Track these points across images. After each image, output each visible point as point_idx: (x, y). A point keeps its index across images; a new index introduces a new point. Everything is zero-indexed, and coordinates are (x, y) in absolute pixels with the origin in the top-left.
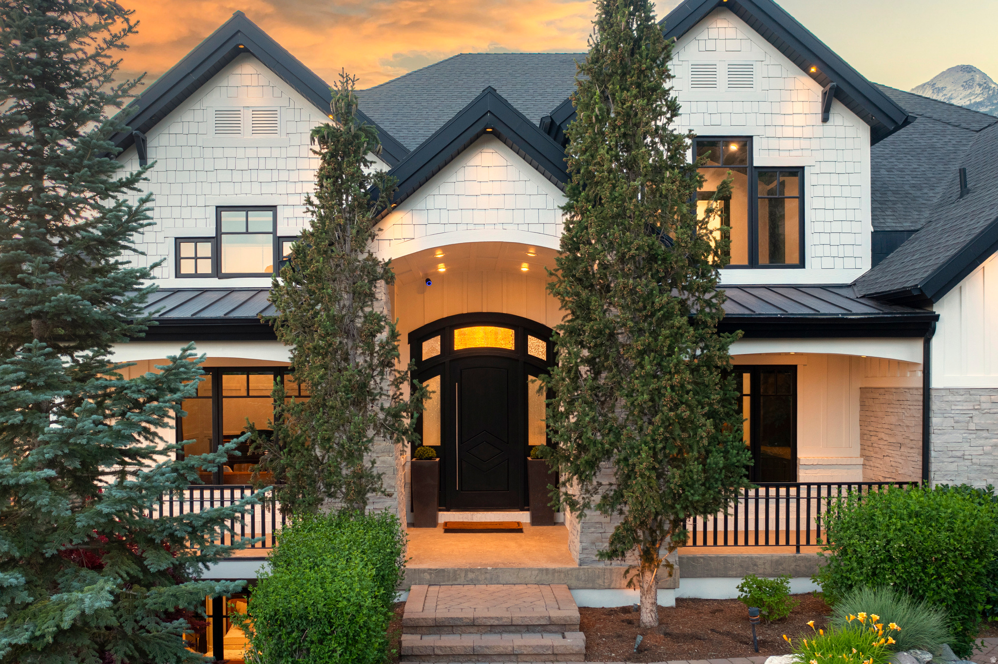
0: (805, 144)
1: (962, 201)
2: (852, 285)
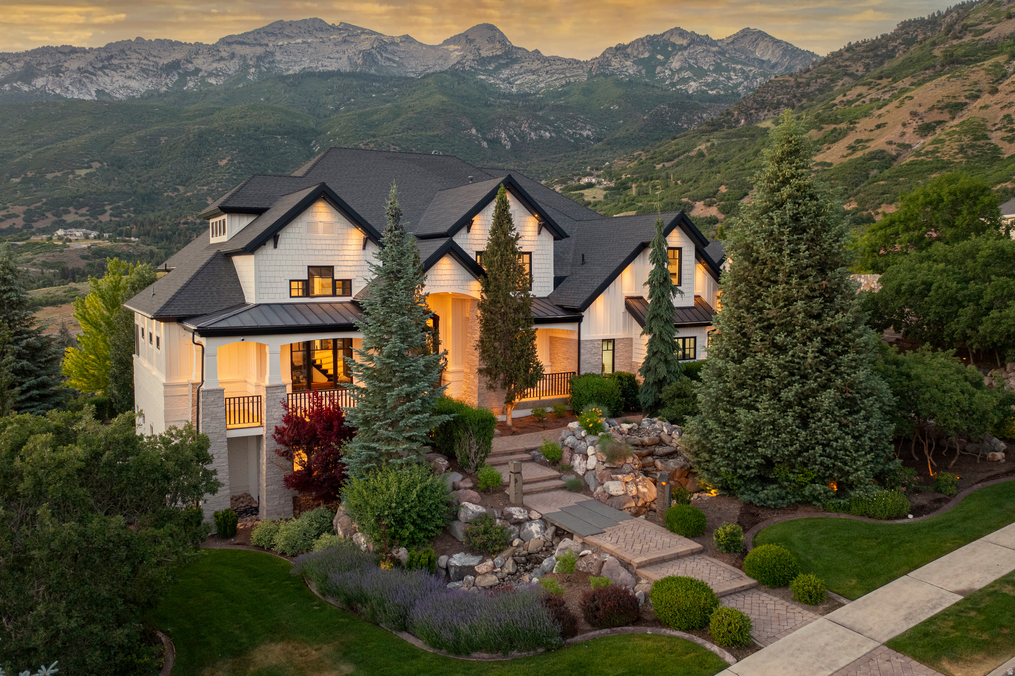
0: (532, 243)
1: (584, 266)
2: (548, 298)
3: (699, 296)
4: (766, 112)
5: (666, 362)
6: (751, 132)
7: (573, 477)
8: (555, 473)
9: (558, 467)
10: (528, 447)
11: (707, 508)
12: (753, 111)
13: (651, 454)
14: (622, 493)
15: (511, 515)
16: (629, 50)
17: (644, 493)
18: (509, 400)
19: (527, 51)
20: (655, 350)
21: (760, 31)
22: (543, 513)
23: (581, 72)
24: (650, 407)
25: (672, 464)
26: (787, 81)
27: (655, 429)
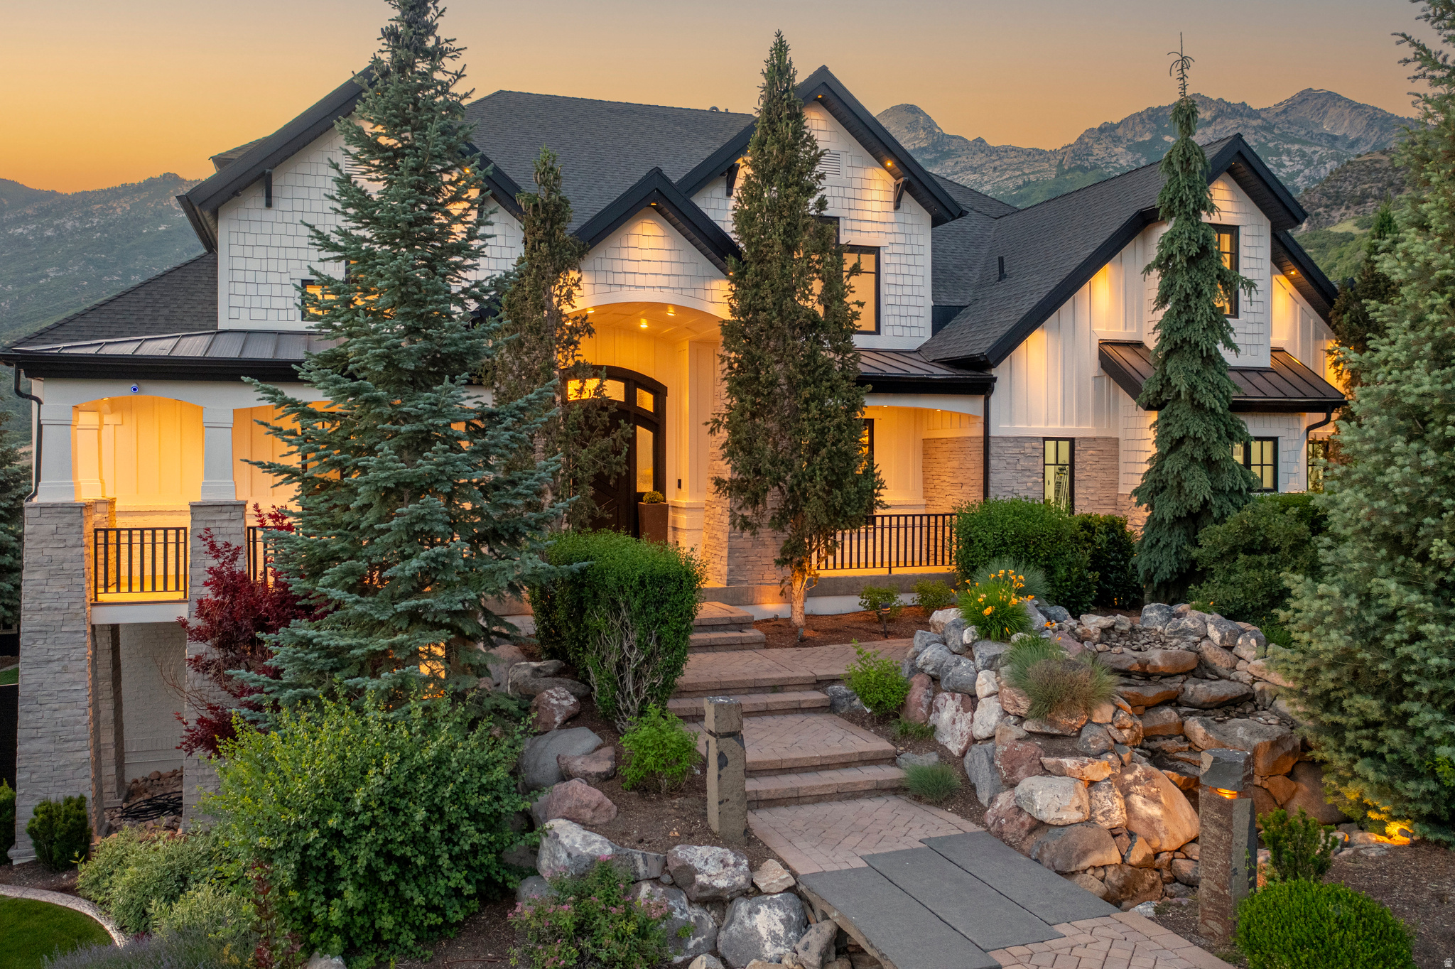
0: (881, 227)
1: (1001, 284)
2: (918, 351)
3: (1282, 350)
4: (1343, 210)
5: (1210, 465)
6: (1319, 241)
7: (929, 759)
8: (880, 745)
9: (896, 729)
10: (821, 672)
11: (1389, 890)
12: (1321, 210)
13: (1173, 701)
14: (1075, 816)
15: (689, 871)
16: (1120, 132)
17: (1150, 822)
18: (793, 556)
19: (966, 141)
20: (1177, 435)
21: (1329, 93)
22: (801, 870)
23: (1046, 165)
24: (1164, 584)
25: (1240, 732)
26: (1377, 162)
27: (1186, 632)
